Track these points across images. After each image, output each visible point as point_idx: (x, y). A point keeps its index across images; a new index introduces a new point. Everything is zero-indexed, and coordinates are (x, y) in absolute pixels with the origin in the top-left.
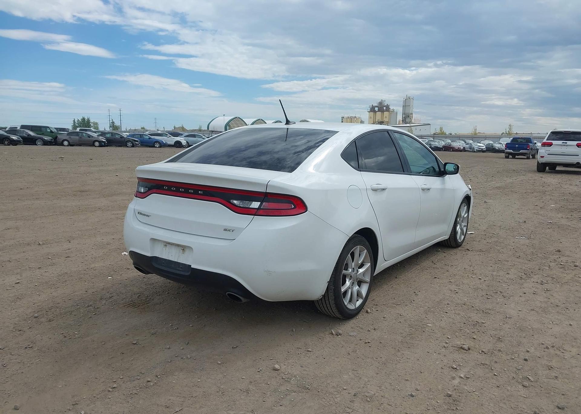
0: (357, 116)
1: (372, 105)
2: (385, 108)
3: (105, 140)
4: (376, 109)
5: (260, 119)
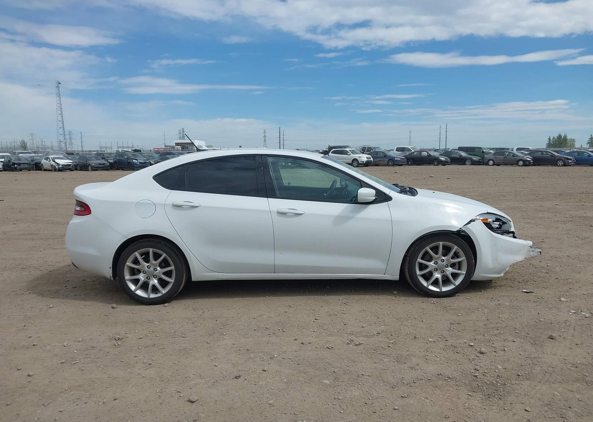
3: (530, 159)
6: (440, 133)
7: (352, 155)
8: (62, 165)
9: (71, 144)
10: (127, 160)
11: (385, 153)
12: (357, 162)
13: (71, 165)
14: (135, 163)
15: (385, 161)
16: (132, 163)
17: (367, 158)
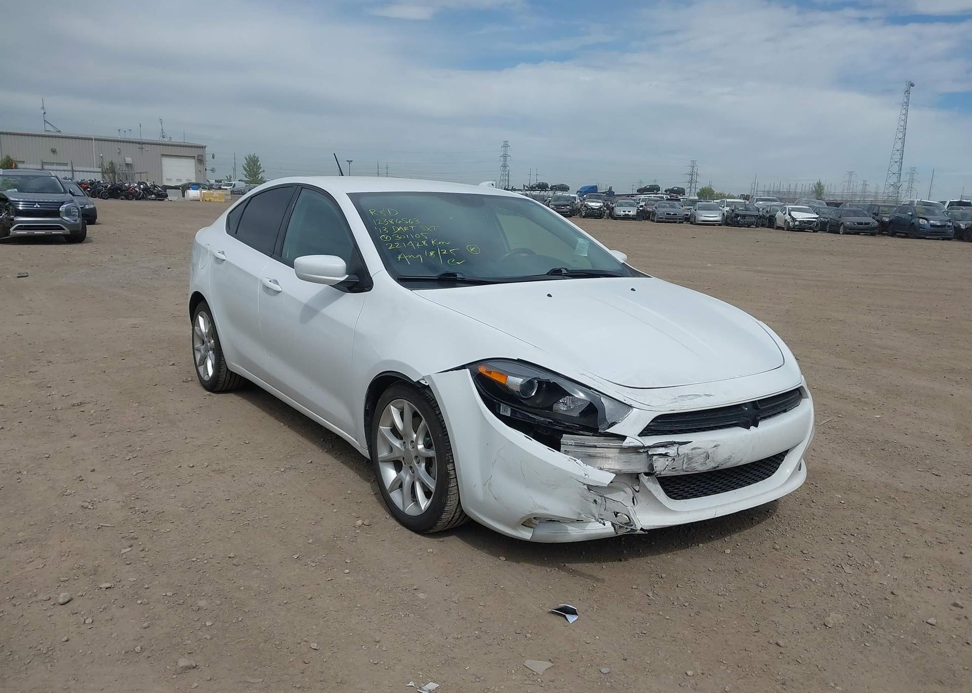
8: (800, 221)
9: (910, 189)
10: (911, 218)
13: (815, 221)
14: (923, 225)
16: (916, 224)
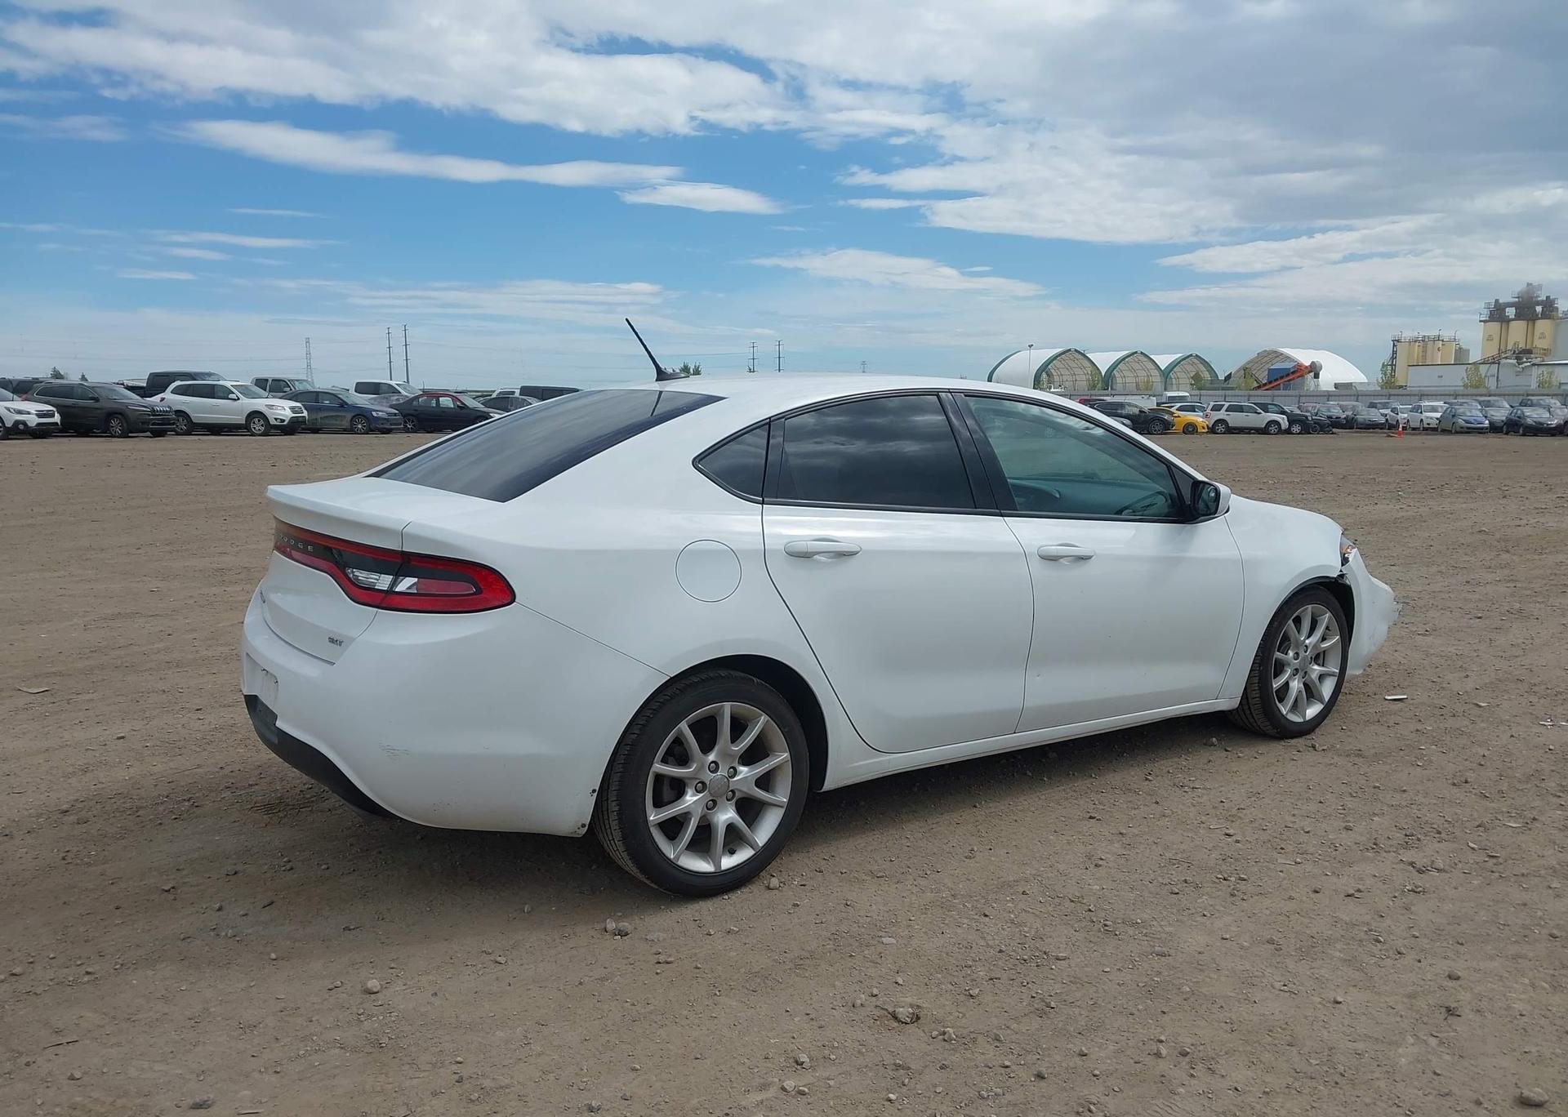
0: (1446, 334)
1: (1497, 301)
2: (1539, 309)
4: (1511, 312)
5: (1136, 352)
6: (389, 348)
7: (244, 400)
11: (340, 396)
12: (262, 422)
15: (342, 421)
17: (293, 409)
